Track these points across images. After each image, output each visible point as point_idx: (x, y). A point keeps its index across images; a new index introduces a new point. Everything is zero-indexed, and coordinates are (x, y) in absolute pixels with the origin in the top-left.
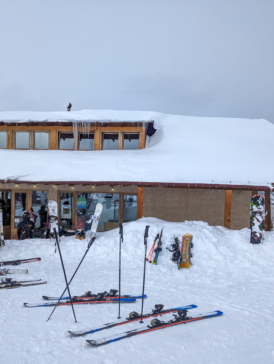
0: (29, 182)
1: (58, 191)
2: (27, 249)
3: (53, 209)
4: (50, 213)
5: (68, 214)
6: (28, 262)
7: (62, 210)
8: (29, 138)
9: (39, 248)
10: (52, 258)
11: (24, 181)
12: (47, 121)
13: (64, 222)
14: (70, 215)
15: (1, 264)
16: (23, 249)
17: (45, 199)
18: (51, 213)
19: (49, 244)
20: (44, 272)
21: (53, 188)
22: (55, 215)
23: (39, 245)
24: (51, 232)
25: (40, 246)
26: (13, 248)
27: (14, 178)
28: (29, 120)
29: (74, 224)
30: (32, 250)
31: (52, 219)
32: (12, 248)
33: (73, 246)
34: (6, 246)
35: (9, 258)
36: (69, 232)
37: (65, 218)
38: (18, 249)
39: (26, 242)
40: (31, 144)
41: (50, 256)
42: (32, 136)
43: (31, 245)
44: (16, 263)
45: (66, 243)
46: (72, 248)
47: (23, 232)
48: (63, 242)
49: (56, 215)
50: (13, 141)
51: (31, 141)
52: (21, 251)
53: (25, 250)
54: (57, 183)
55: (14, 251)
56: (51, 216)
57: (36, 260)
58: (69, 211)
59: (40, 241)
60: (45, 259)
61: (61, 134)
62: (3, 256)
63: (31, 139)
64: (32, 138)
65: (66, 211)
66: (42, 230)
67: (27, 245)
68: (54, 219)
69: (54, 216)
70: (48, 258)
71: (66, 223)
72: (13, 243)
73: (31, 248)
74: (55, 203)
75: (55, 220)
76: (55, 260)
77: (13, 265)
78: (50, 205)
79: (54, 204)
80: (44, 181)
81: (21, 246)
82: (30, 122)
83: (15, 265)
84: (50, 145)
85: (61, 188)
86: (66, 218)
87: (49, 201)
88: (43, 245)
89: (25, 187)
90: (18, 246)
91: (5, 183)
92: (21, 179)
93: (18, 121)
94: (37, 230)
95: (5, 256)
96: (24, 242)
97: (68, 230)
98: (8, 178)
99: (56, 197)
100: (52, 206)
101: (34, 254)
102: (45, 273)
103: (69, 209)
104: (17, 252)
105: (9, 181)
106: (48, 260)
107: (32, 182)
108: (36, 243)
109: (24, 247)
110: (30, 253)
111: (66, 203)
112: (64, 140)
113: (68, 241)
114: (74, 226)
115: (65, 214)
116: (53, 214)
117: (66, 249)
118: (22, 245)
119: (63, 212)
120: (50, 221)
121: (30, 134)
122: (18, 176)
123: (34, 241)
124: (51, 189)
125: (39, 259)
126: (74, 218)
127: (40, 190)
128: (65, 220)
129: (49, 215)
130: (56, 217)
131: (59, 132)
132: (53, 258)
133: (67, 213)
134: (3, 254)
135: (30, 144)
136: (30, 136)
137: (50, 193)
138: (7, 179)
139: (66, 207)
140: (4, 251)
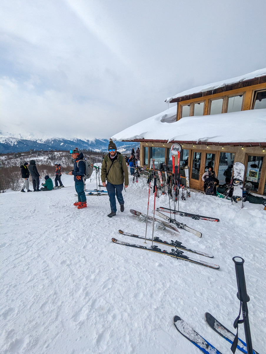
0: (217, 143)
1: (246, 153)
2: (208, 206)
3: (239, 172)
4: (234, 175)
5: (254, 178)
6: (206, 220)
7: (248, 172)
8: (223, 104)
9: (219, 207)
10: (231, 223)
11: (213, 143)
12: (243, 80)
13: (249, 184)
14: (257, 179)
15: (183, 215)
16: (205, 204)
17: (232, 160)
18: (236, 176)
19: (230, 207)
20: (219, 244)
21: (241, 151)
22: (240, 179)
23: (219, 205)
24: (233, 195)
25: (221, 206)
26: (197, 201)
27: (204, 140)
28: (224, 85)
29: (260, 188)
30: (212, 208)
31: (236, 182)
32: (195, 200)
33: (260, 218)
34: (191, 198)
35: (192, 209)
36: (253, 195)
37: (250, 180)
38: (200, 203)
39: (209, 198)
40: (224, 109)
41: (230, 220)
42: (226, 101)
43: (212, 202)
44: (196, 217)
45: (250, 211)
46: (257, 220)
47: (208, 187)
48: (246, 208)
49: (242, 179)
50: (208, 109)
51: (224, 107)
52: (203, 206)
53: (206, 206)
54: (247, 145)
55: (197, 204)
56: (236, 179)
57: (215, 220)
58: (256, 174)
59: (221, 201)
60: (223, 222)
61: (258, 93)
62: (187, 206)
63: (224, 105)
64: (226, 103)
65: (253, 174)
66: (225, 187)
67: (209, 202)
68: (238, 183)
69: (238, 180)
70: (228, 222)
71: (251, 186)
72: (198, 196)
73: (212, 205)
74: (243, 166)
75: (240, 184)
76: (234, 227)
77: (193, 218)
78: (236, 167)
79: (241, 166)
80: (232, 142)
81: (203, 201)
82: (225, 86)
83: (194, 219)
84: (243, 107)
85: (250, 150)
86: (252, 181)
87: (235, 163)
88: (223, 206)
89: (215, 148)
90: (201, 200)
91: (196, 144)
92: (210, 141)
93: (214, 87)
94: (221, 186)
95: (189, 206)
96: (206, 198)
97: (253, 193)
98: (199, 139)
99: (243, 160)
100: (238, 169)
101: (214, 213)
102: (221, 244)
103: (257, 173)
104: (199, 205)
105: (200, 143)
106: (226, 224)
107: (219, 143)
108: (217, 202)
109: (205, 203)
110: (210, 210)
111: (254, 166)
112: (260, 100)
113: (253, 209)
114: (259, 190)
115: (251, 177)
116: (238, 177)
117: (250, 219)
118: (205, 200)
119: (250, 175)
120: (234, 184)
121: (224, 100)
122: (207, 138)
123: (215, 199)
124: (239, 151)
125: (218, 220)
126: (261, 183)
127: (228, 152)
128: (250, 183)
129: (233, 178)
130: (241, 181)
131: (255, 92)
132: (233, 224)
133: (253, 176)
134: (188, 204)
135: (222, 110)
136: (224, 101)
137: (237, 156)
138: (198, 141)
139: (253, 170)
140: (189, 202)
